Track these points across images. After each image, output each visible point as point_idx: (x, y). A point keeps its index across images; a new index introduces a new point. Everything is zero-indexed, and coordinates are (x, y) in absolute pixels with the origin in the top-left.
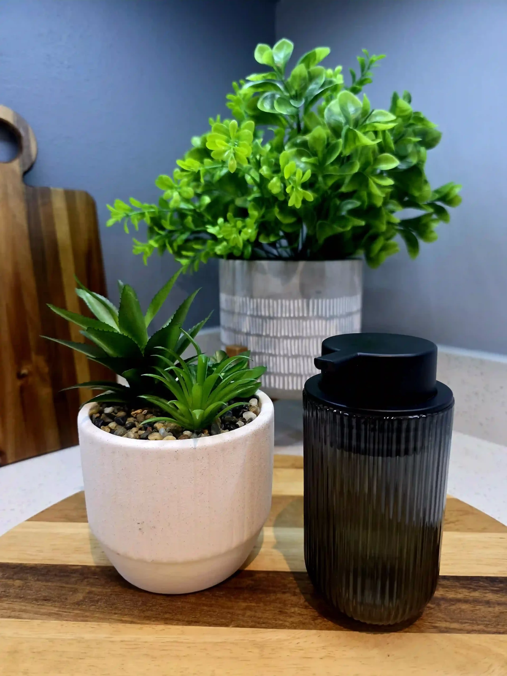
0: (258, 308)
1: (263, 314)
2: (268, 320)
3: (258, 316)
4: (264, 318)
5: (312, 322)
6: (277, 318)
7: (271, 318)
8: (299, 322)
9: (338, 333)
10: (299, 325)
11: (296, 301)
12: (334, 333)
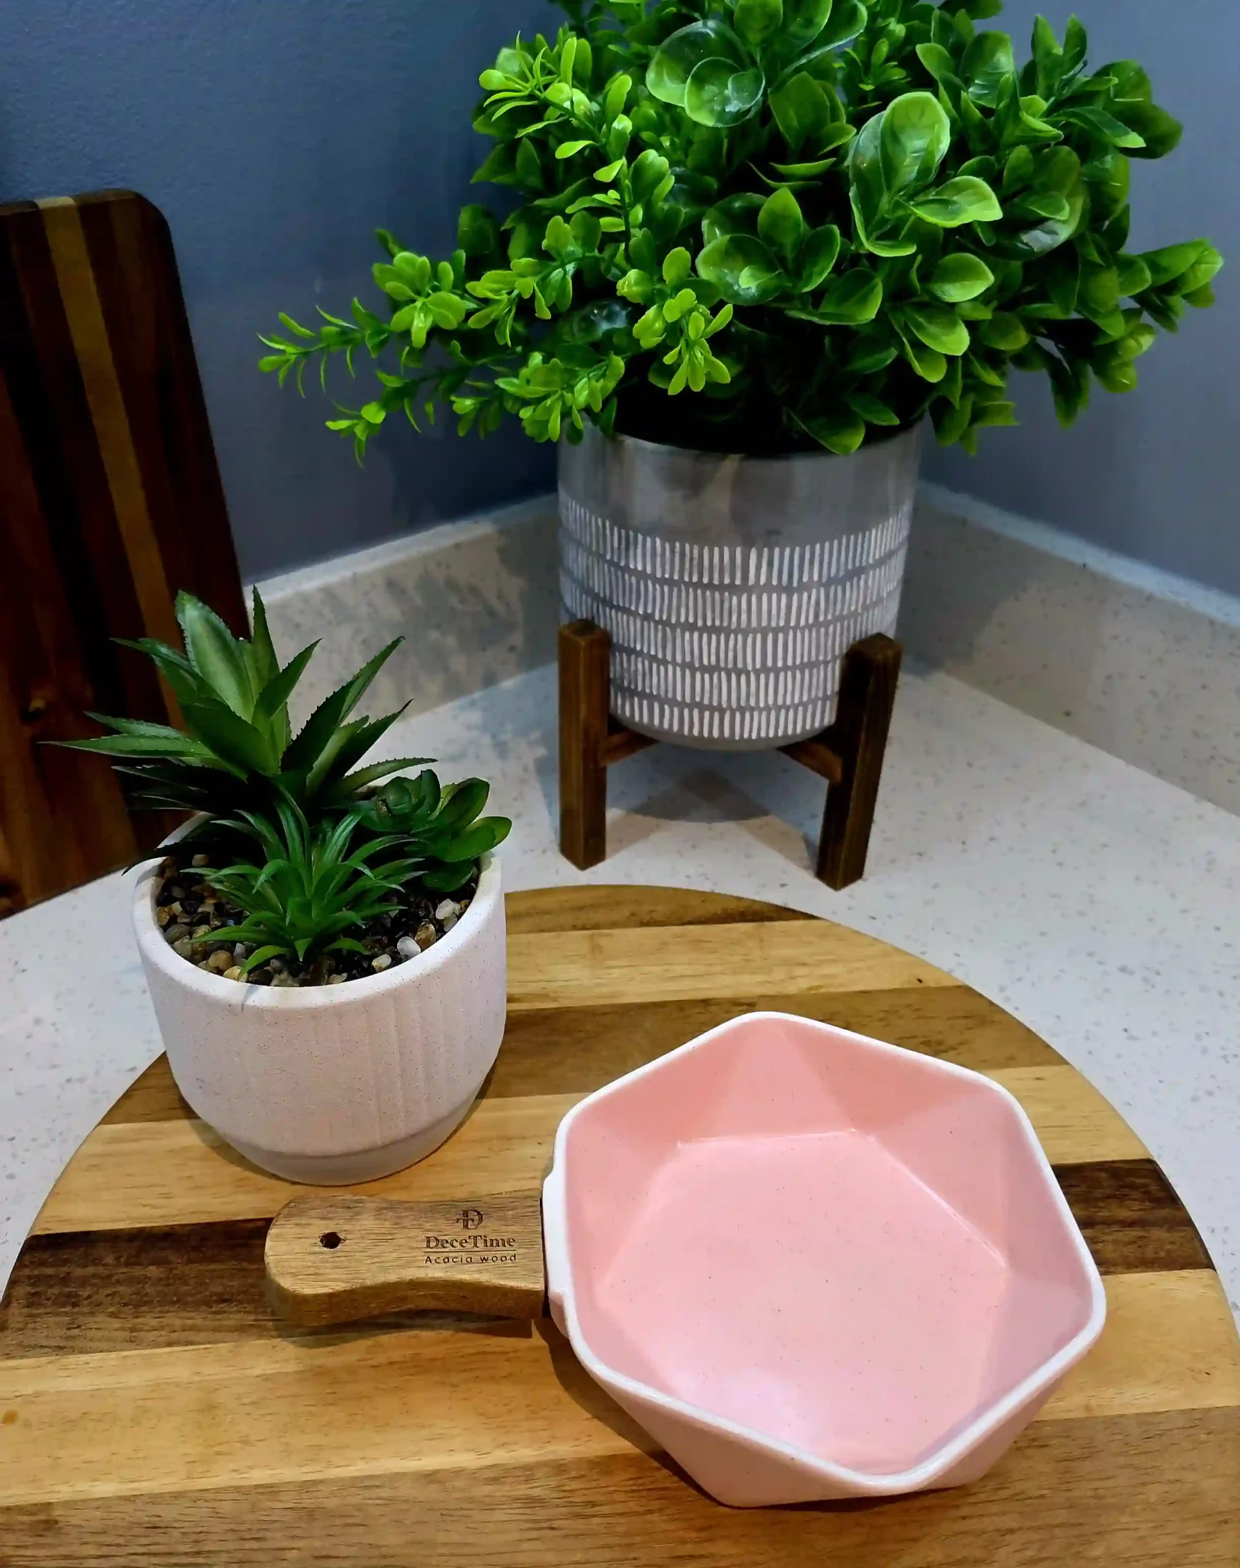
0: (629, 551)
1: (640, 567)
2: (650, 585)
4: (641, 576)
5: (755, 599)
6: (672, 583)
7: (659, 581)
8: (722, 595)
9: (821, 618)
10: (722, 602)
11: (716, 550)
12: (811, 621)
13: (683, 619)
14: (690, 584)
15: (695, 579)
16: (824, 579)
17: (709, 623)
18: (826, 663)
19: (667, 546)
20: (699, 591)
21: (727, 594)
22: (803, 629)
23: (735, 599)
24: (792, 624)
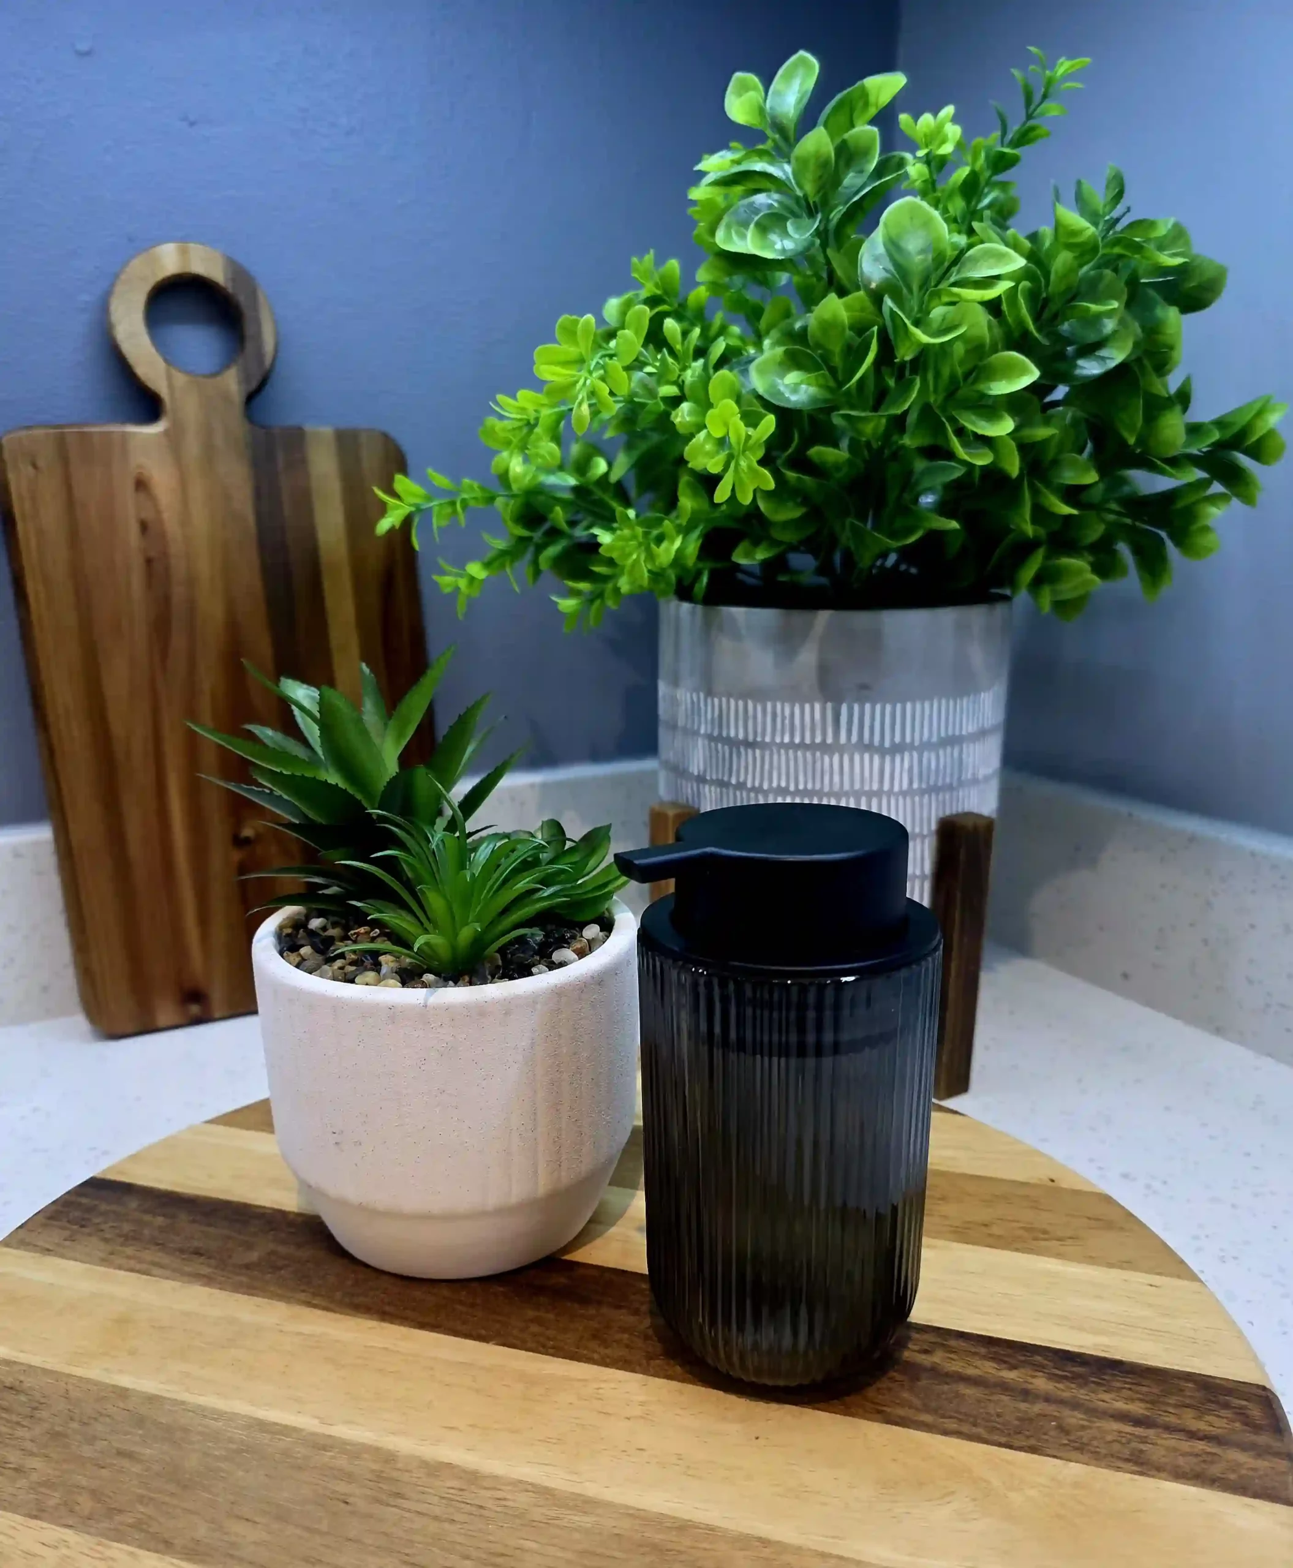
0: (720, 720)
1: (732, 734)
2: (742, 750)
3: (720, 739)
4: (733, 744)
5: (846, 758)
6: (763, 746)
7: (751, 745)
8: (814, 756)
9: (915, 786)
10: (814, 762)
11: (807, 707)
12: (905, 786)
13: (775, 784)
14: (782, 745)
15: (787, 740)
16: (917, 743)
17: (801, 787)
18: (923, 837)
19: (759, 708)
20: (791, 752)
21: (818, 754)
22: (897, 795)
23: (827, 759)
24: (886, 787)
